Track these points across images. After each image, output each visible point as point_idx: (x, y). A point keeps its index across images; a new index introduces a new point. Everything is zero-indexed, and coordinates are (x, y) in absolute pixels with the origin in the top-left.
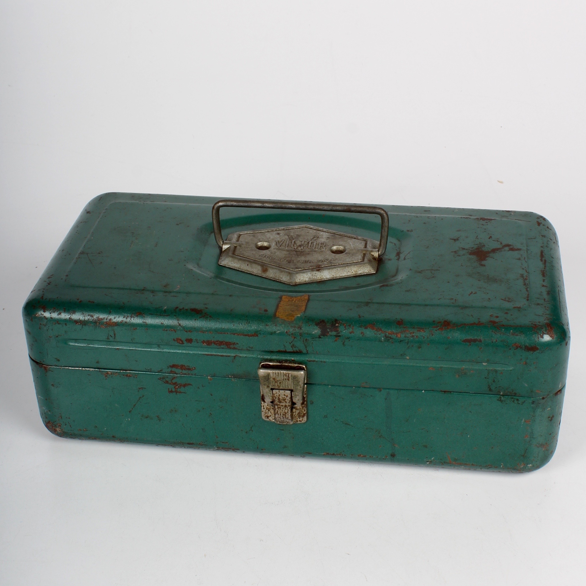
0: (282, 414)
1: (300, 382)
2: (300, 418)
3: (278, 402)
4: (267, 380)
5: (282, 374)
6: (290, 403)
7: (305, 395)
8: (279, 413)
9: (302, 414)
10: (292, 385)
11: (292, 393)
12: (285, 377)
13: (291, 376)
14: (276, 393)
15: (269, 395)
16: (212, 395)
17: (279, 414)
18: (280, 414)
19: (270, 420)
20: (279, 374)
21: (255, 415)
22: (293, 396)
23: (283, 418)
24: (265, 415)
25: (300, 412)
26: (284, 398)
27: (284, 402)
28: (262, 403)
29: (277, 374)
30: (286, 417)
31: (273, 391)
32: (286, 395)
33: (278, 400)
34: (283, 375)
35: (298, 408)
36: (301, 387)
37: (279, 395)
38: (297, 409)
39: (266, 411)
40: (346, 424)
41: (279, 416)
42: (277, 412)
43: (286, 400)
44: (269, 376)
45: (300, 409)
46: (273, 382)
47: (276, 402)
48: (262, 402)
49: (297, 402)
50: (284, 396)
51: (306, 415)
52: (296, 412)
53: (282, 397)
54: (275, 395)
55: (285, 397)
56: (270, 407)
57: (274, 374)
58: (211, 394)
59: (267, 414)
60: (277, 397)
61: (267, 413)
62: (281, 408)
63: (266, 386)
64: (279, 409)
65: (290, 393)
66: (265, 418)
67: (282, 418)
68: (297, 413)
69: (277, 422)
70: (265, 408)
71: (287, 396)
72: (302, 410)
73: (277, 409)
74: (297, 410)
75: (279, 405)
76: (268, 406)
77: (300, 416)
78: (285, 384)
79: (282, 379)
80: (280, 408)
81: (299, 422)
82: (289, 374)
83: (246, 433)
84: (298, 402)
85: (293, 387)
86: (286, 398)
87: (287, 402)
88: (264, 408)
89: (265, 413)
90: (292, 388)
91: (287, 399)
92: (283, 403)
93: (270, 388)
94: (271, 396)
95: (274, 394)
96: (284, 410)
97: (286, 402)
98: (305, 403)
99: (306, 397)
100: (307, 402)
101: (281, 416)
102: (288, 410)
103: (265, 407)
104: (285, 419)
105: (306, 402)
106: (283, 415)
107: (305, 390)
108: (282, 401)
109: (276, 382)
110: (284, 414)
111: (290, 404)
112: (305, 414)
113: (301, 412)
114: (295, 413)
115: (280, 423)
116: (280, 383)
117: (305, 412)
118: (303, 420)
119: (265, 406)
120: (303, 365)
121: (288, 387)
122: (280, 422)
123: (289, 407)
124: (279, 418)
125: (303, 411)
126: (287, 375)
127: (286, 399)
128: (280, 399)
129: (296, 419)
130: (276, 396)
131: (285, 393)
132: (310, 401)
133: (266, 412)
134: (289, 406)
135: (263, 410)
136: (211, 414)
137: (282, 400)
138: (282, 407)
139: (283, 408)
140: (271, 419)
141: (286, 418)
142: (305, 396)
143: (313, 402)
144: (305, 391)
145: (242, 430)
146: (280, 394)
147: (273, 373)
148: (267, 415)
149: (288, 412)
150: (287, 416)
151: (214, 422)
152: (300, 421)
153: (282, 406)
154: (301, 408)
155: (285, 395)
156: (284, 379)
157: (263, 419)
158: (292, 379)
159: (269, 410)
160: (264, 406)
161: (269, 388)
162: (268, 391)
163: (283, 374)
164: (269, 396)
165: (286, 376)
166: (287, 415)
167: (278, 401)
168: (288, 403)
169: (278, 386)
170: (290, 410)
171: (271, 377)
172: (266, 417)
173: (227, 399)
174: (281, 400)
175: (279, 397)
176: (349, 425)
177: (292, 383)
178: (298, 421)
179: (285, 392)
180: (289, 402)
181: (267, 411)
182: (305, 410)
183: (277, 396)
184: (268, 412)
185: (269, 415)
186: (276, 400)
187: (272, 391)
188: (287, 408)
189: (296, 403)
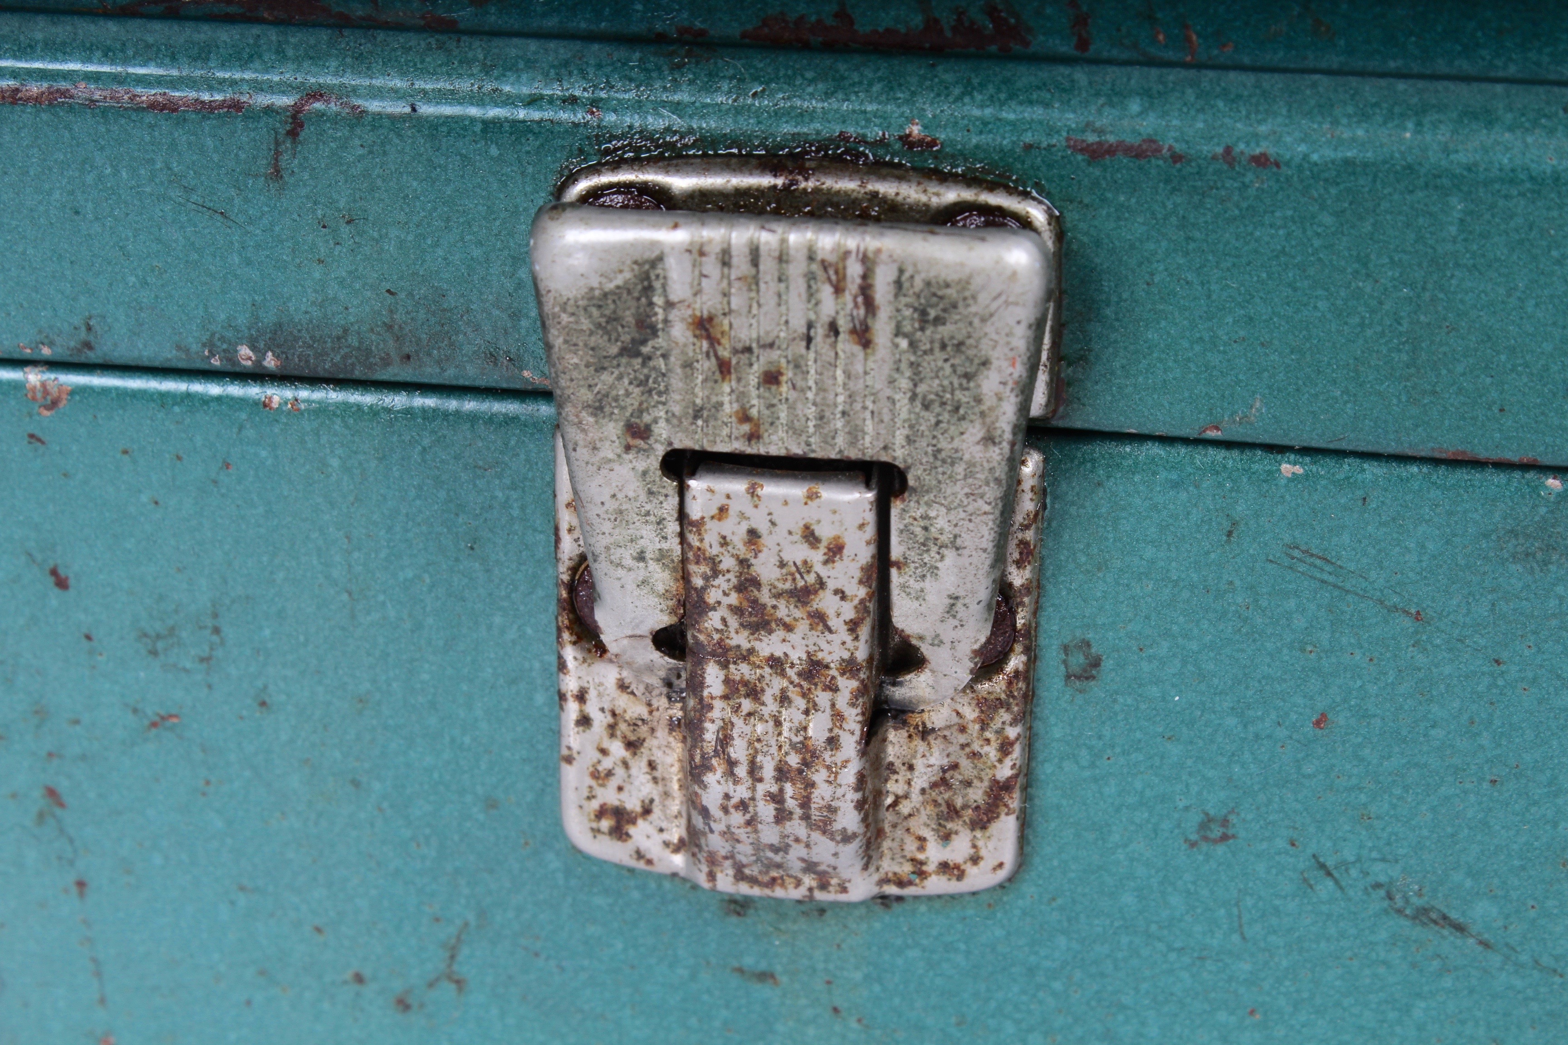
0: (768, 771)
1: (985, 363)
2: (946, 837)
3: (733, 622)
4: (631, 351)
5: (797, 270)
6: (865, 631)
7: (1019, 564)
8: (739, 750)
9: (977, 794)
10: (903, 401)
11: (896, 508)
12: (826, 292)
13: (898, 284)
14: (723, 510)
15: (650, 541)
16: (62, 583)
17: (741, 771)
18: (754, 769)
19: (639, 855)
20: (767, 265)
21: (491, 804)
22: (896, 551)
23: (782, 816)
24: (595, 805)
25: (955, 766)
26: (807, 566)
27: (803, 627)
28: (571, 663)
29: (741, 265)
30: (805, 804)
31: (692, 483)
32: (825, 532)
33: (734, 599)
34: (810, 277)
35: (938, 718)
36: (989, 439)
37: (753, 535)
38: (925, 733)
39: (604, 752)
40: (1422, 915)
41: (741, 792)
42: (724, 740)
43: (826, 602)
44: (648, 289)
45: (963, 729)
46: (688, 365)
47: (713, 620)
48: (570, 653)
49: (937, 642)
50: (799, 552)
51: (1014, 801)
52: (911, 768)
53: (782, 564)
54: (710, 541)
55: (817, 557)
56: (643, 711)
57: (711, 266)
58: (54, 572)
59: (614, 783)
60: (728, 563)
61: (610, 774)
62: (767, 697)
63: (613, 429)
64: (737, 709)
65: (870, 517)
66: (596, 831)
67: (766, 811)
68: (921, 780)
69: (712, 876)
70: (600, 720)
71: (836, 550)
72: (976, 747)
73: (719, 711)
74: (920, 745)
75: (747, 656)
76: (623, 702)
77: (953, 812)
78: (821, 389)
79: (798, 324)
80: (754, 693)
81: (936, 884)
82: (868, 261)
83: (403, 1004)
84: (947, 632)
85: (909, 440)
86: (824, 572)
87: (833, 622)
88: (584, 721)
89: (595, 775)
90: (899, 455)
91: (831, 585)
92: (789, 628)
93: (660, 450)
94: (662, 556)
95: (699, 525)
96: (792, 716)
97: (819, 619)
98: (1016, 662)
99: (1027, 588)
100: (1032, 655)
101: (761, 788)
102: (838, 716)
103: (592, 709)
104: (796, 827)
105: (1027, 650)
106: (782, 773)
107: (1027, 504)
108: (783, 611)
109: (724, 368)
110: (794, 760)
111: (862, 654)
112: (1006, 787)
113: (965, 763)
114: (903, 774)
115: (745, 889)
116: (771, 378)
117: (1005, 772)
118: (975, 860)
119: (592, 695)
120: (1026, 195)
121: (855, 434)
122: (740, 875)
123: (848, 685)
124: (737, 818)
125: (991, 752)
126: (854, 270)
127: (821, 584)
128: (756, 583)
129: (911, 847)
130: (715, 550)
131: (810, 513)
132: (1066, 649)
133: (607, 763)
134: (849, 667)
135: (573, 738)
136: (51, 793)
137: (778, 596)
138: (776, 684)
139: (784, 699)
140: (653, 846)
141: (806, 817)
142: (1018, 578)
143: (1096, 663)
144: (1019, 518)
145: (359, 979)
146: (762, 527)
147: (699, 251)
148: (609, 796)
149: (833, 742)
150: (822, 793)
151: (81, 884)
152: (945, 867)
153: (777, 664)
154: (970, 713)
155: (810, 537)
156: (819, 332)
157: (576, 851)
158: (898, 332)
159: (632, 746)
160: (581, 697)
161: (647, 452)
162: (634, 487)
163: (811, 258)
164: (641, 557)
165: (838, 290)
166: (819, 776)
167: (736, 610)
168: (844, 634)
169: (745, 417)
170: (854, 719)
171: (669, 305)
172: (606, 824)
173: (217, 630)
174: (765, 597)
175: (743, 563)
176: (1459, 928)
177: (904, 383)
178: (931, 867)
179: (812, 496)
180: (853, 626)
181: (617, 749)
182: (1005, 748)
183: (724, 542)
184: (626, 764)
185: (632, 804)
186: (712, 596)
187: (682, 491)
188: (823, 698)
189: (925, 649)
